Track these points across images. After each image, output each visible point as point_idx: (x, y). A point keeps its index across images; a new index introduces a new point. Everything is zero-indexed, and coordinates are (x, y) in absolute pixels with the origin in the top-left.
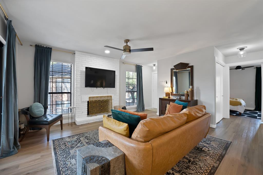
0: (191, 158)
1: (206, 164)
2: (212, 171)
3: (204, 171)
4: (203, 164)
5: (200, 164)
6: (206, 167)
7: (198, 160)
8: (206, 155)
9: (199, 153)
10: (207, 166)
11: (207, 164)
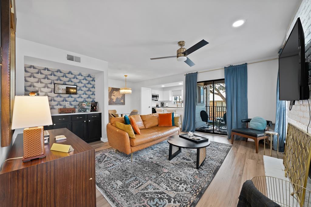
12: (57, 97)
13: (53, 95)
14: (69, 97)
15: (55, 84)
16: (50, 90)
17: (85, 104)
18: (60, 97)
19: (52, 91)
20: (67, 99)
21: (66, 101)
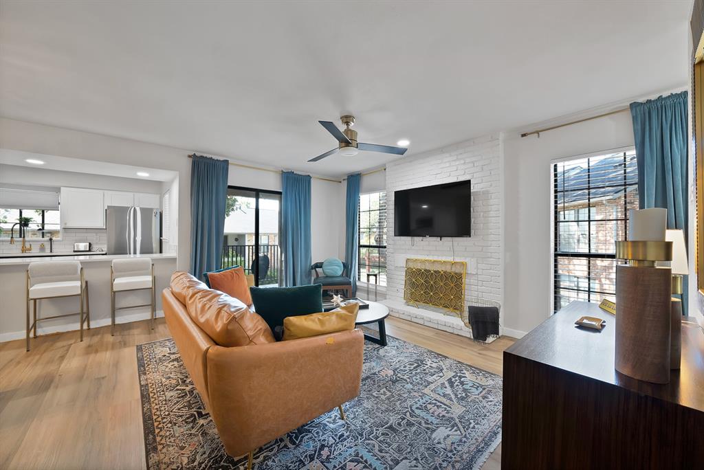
0: (207, 421)
1: (172, 439)
2: (151, 437)
3: (163, 423)
4: (177, 435)
5: (182, 430)
6: (168, 434)
7: (193, 431)
8: (193, 461)
9: (213, 451)
10: (166, 437)
11: (171, 442)
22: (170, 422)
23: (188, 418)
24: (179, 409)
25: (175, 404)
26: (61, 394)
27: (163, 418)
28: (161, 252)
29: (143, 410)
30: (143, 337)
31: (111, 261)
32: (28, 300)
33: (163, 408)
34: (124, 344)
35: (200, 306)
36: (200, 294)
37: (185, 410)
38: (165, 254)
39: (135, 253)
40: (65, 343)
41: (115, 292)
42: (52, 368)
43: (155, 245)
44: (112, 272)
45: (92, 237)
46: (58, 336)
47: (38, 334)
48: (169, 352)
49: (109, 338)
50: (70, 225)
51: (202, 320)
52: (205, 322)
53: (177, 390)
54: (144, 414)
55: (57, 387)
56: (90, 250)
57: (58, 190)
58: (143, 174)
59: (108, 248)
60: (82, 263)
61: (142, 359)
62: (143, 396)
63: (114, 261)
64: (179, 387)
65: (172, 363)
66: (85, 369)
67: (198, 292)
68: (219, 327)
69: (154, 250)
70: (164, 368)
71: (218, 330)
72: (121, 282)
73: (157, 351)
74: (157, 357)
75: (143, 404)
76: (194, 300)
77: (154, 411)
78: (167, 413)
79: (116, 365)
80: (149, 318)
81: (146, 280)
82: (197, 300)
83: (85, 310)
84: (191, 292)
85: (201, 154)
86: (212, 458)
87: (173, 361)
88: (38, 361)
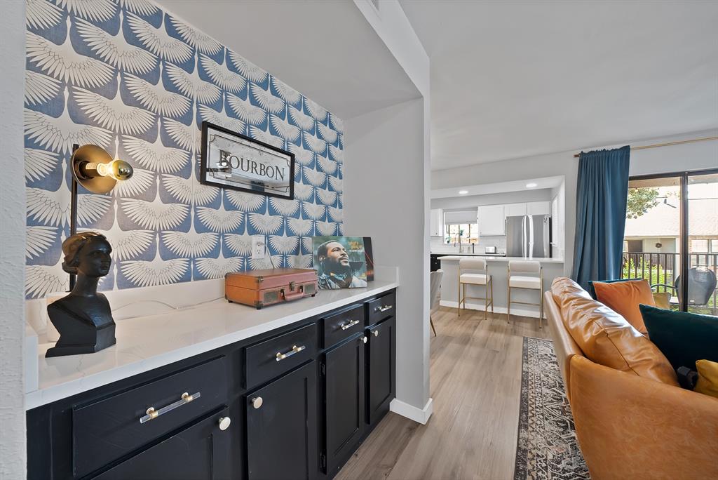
1: (542, 430)
2: (525, 416)
3: (536, 412)
4: (547, 429)
5: (552, 428)
6: (539, 422)
8: (558, 463)
9: (581, 470)
10: (537, 424)
11: (540, 431)
12: (214, 205)
13: (190, 188)
14: (261, 211)
15: (205, 126)
16: (177, 158)
17: (341, 247)
18: (230, 207)
19: (189, 165)
20: (256, 219)
21: (253, 231)
22: (542, 414)
23: (560, 422)
24: (552, 408)
25: (549, 402)
26: (473, 351)
27: (536, 407)
28: (551, 256)
29: (521, 392)
30: (529, 331)
31: (508, 262)
32: (460, 283)
33: (537, 399)
34: (515, 333)
35: (572, 312)
36: (575, 301)
37: (558, 413)
38: (554, 259)
39: (528, 256)
40: (477, 318)
41: (510, 288)
42: (470, 331)
43: (546, 251)
44: (509, 271)
45: (496, 242)
46: (475, 312)
47: (466, 307)
48: (551, 353)
49: (504, 324)
50: (484, 233)
51: (572, 327)
52: (574, 329)
53: (553, 391)
54: (522, 395)
55: (471, 345)
56: (495, 253)
57: (476, 209)
58: (532, 185)
59: (507, 252)
60: (487, 262)
61: (527, 350)
62: (523, 380)
63: (510, 262)
64: (555, 389)
65: (553, 365)
66: (487, 340)
67: (574, 299)
68: (587, 337)
69: (545, 254)
70: (543, 364)
71: (586, 340)
72: (515, 280)
73: (540, 348)
74: (539, 353)
75: (522, 387)
76: (569, 305)
77: (530, 397)
78: (541, 405)
79: (507, 346)
80: (539, 317)
81: (535, 281)
82: (571, 307)
83: (489, 297)
84: (566, 296)
85: (591, 150)
86: (578, 476)
87: (554, 362)
88: (464, 324)
